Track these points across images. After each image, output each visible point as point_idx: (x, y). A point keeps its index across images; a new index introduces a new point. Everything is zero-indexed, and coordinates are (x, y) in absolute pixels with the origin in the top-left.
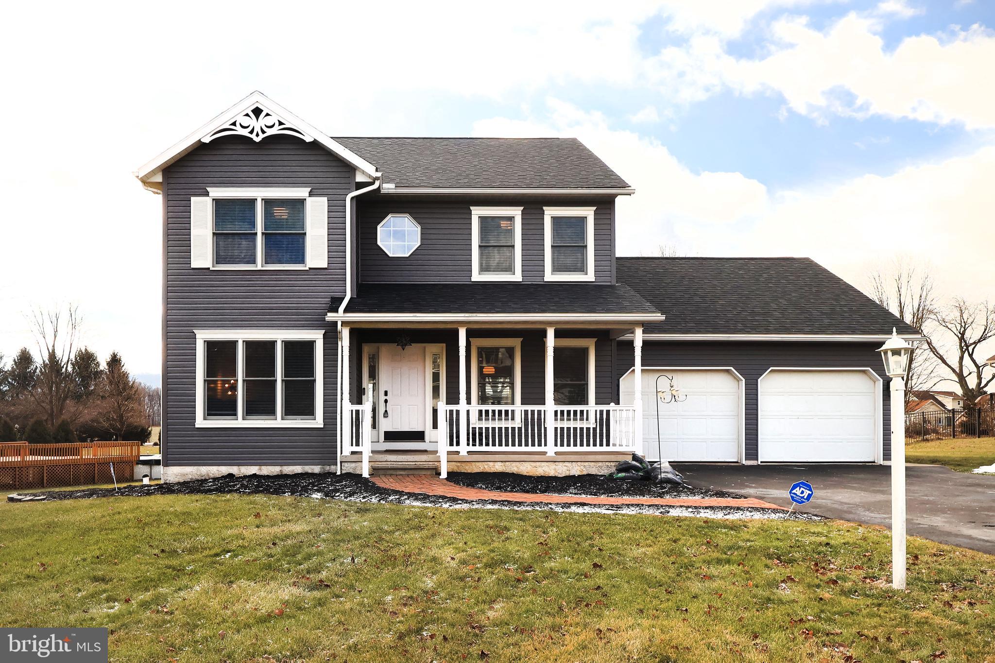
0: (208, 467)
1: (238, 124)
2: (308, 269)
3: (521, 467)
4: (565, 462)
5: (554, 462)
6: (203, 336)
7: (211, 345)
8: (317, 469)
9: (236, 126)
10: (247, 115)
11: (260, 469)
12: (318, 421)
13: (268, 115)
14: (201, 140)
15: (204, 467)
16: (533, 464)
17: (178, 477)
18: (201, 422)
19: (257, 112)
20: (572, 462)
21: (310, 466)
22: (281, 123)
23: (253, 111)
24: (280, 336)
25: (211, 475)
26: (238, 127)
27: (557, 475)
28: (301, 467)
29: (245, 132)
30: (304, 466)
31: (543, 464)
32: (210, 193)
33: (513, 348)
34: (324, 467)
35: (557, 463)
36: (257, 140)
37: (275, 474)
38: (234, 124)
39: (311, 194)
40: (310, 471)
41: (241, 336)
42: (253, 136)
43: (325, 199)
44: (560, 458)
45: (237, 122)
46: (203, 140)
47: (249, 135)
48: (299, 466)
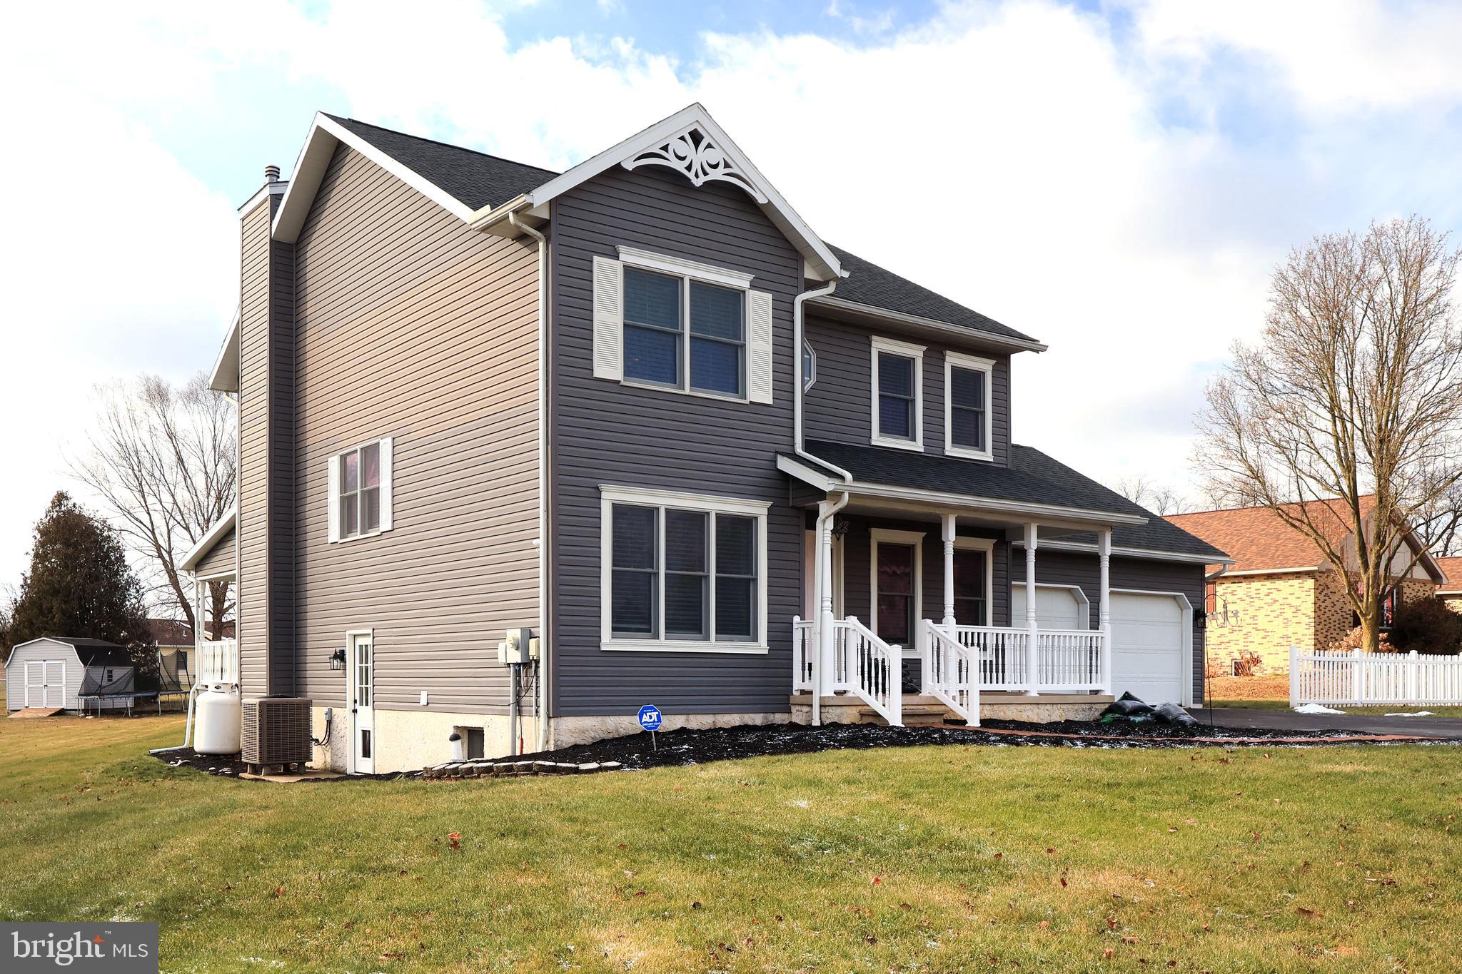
0: (617, 718)
1: (670, 149)
2: (748, 403)
3: (1008, 712)
4: (1046, 704)
5: (1038, 704)
6: (612, 495)
7: (620, 511)
8: (757, 719)
9: (667, 152)
10: (682, 138)
11: (687, 720)
12: (761, 646)
13: (709, 146)
14: (622, 164)
15: (612, 718)
16: (1019, 707)
17: (575, 735)
18: (609, 641)
19: (696, 138)
20: (1053, 704)
21: (750, 715)
22: (727, 165)
23: (691, 134)
24: (714, 505)
25: (622, 730)
26: (670, 155)
27: (1039, 721)
28: (739, 715)
29: (680, 166)
30: (743, 715)
31: (1028, 707)
32: (621, 255)
33: (913, 546)
34: (767, 715)
35: (1040, 706)
36: (698, 183)
37: (707, 727)
38: (665, 148)
39: (753, 286)
40: (750, 723)
41: (664, 500)
42: (691, 175)
43: (770, 296)
44: (1044, 699)
45: (669, 147)
46: (624, 165)
47: (685, 172)
48: (736, 715)
